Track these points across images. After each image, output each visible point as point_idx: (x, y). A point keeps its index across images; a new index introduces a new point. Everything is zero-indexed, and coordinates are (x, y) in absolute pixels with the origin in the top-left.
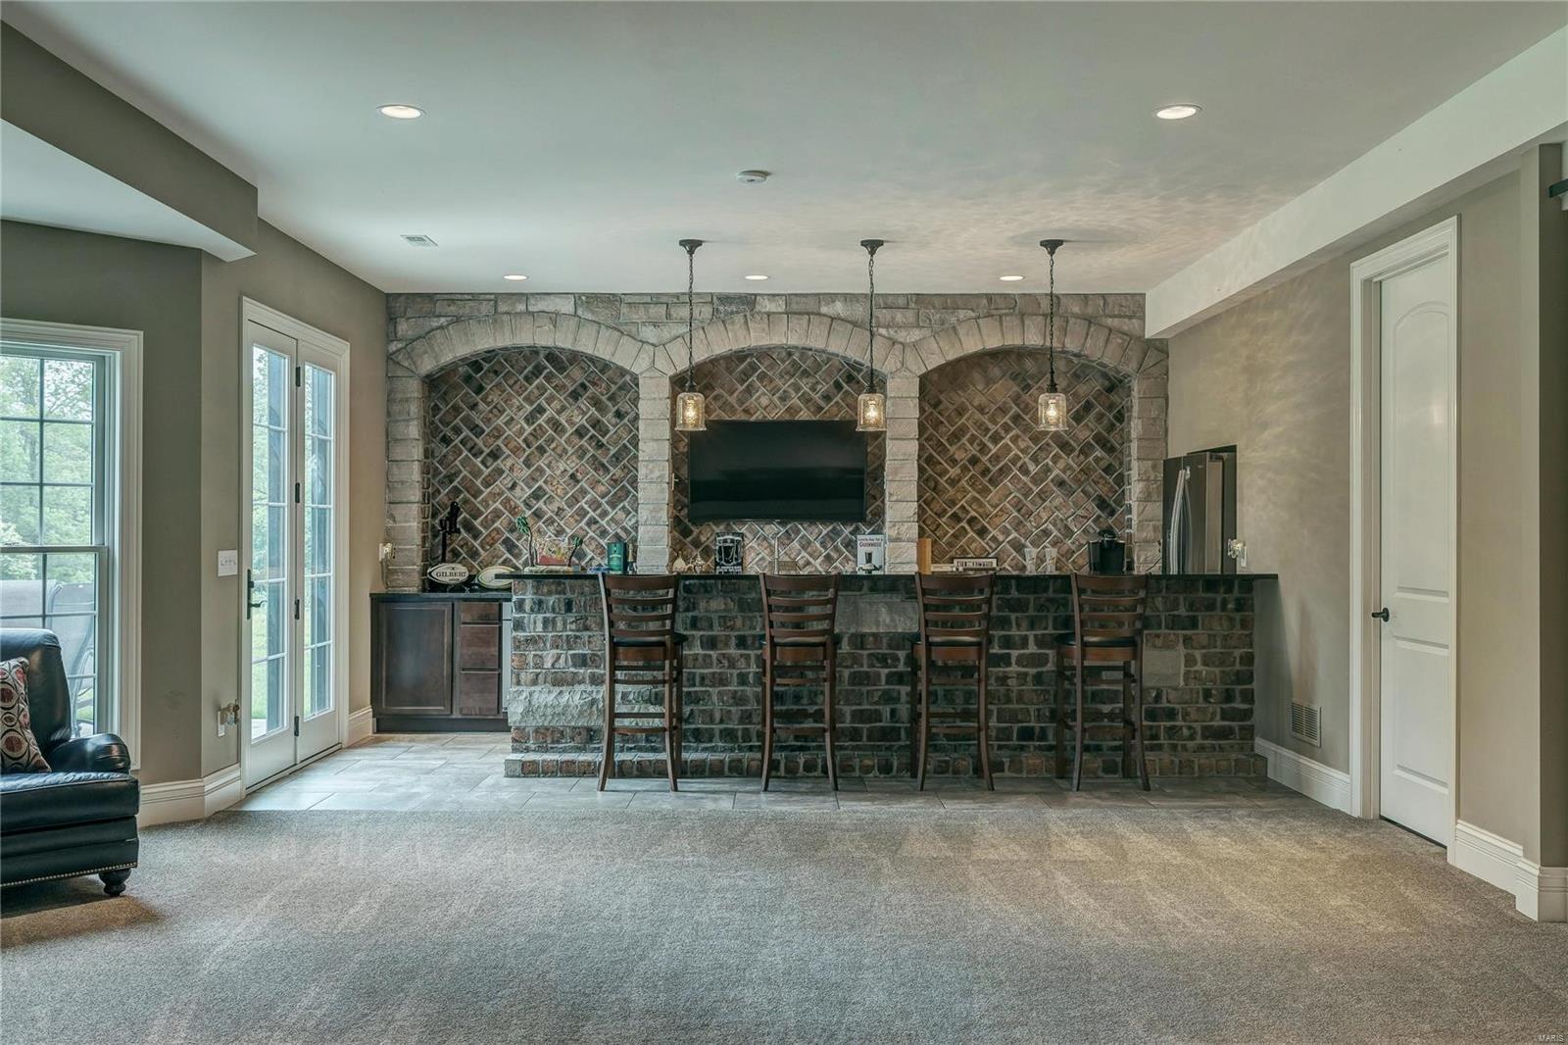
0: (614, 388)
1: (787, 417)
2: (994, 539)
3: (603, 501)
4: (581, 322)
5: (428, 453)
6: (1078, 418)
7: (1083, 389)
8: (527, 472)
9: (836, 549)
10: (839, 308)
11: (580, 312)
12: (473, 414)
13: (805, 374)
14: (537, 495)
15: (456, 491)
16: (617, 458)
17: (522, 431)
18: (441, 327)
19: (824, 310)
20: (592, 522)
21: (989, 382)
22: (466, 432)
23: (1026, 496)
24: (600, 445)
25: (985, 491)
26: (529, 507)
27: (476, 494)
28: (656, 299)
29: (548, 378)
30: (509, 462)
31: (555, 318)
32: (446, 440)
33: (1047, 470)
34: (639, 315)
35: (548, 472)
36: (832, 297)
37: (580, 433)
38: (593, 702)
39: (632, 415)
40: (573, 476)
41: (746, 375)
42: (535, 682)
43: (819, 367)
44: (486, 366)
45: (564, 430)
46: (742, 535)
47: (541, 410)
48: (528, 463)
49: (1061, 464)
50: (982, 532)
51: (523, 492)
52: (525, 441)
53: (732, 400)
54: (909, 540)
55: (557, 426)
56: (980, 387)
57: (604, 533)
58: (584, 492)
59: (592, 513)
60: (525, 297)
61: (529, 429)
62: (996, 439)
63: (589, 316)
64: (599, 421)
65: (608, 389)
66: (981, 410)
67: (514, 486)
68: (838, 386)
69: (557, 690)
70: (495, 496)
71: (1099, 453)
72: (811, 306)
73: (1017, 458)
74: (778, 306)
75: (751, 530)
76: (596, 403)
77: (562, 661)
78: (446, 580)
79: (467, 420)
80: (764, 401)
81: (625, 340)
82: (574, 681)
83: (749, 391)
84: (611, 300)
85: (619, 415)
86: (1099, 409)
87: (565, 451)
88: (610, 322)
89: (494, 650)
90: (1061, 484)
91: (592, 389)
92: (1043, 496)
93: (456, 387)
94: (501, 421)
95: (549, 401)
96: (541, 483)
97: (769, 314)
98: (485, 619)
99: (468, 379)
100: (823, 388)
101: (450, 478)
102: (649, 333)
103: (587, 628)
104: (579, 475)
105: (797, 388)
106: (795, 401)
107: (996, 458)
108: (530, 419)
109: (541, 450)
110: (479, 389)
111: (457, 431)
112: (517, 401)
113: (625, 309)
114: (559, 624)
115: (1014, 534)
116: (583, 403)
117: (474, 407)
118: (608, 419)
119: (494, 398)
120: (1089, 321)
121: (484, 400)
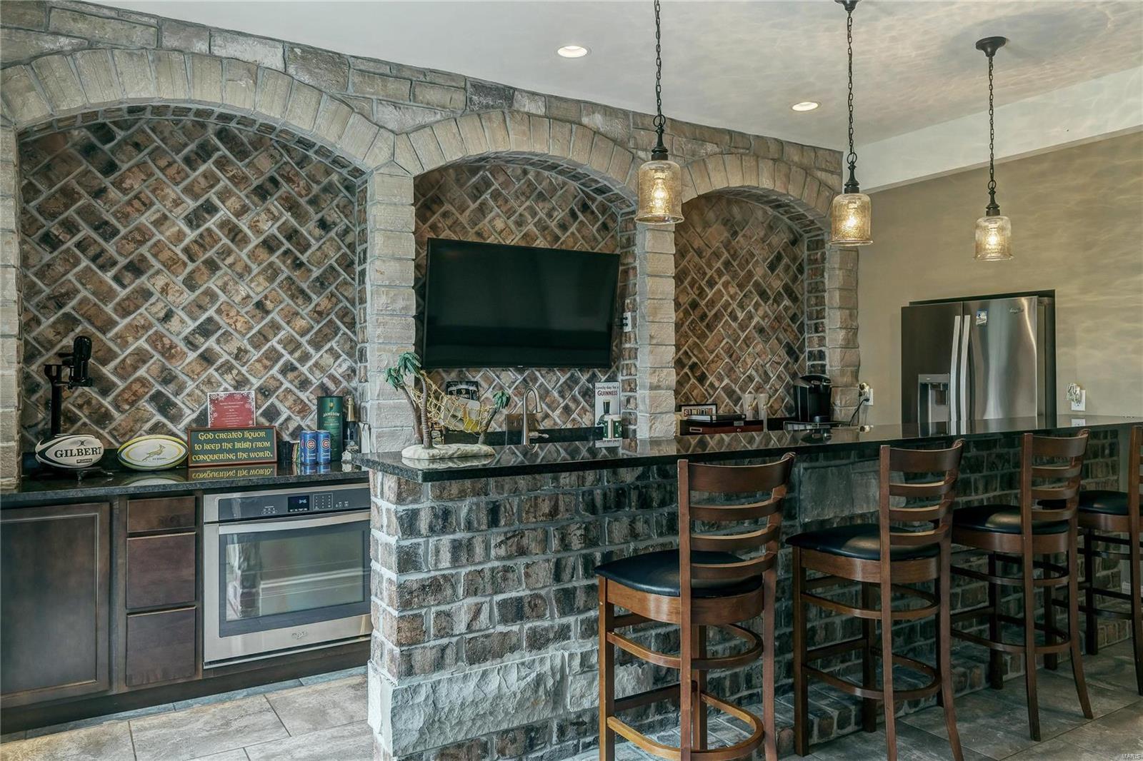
0: (316, 189)
1: (523, 244)
2: (712, 385)
3: (304, 340)
4: (294, 86)
5: (25, 259)
6: (772, 267)
7: (775, 240)
8: (188, 297)
9: (574, 399)
10: (597, 121)
11: (291, 70)
12: (99, 204)
13: (541, 197)
14: (206, 330)
15: (70, 321)
16: (321, 283)
17: (180, 236)
18: (59, 52)
19: (585, 120)
20: (288, 369)
21: (707, 225)
22: (85, 231)
23: (735, 341)
24: (298, 265)
25: (703, 337)
26: (193, 346)
27: (108, 325)
28: (397, 72)
29: (222, 164)
30: (160, 281)
31: (254, 71)
32: (49, 241)
33: (750, 317)
34: (373, 90)
35: (223, 297)
36: (593, 107)
37: (269, 245)
38: (539, 680)
39: (340, 228)
40: (259, 305)
41: (477, 192)
42: (439, 664)
43: (555, 190)
44: (120, 135)
45: (245, 240)
46: (476, 384)
47: (210, 209)
48: (190, 284)
49: (761, 312)
50: (702, 379)
51: (183, 326)
52: (186, 250)
53: (464, 219)
54: (668, 388)
55: (235, 234)
56: (699, 230)
57: (304, 384)
58: (275, 327)
59: (287, 357)
60: (209, 32)
61: (191, 235)
62: (711, 283)
63: (306, 78)
64: (296, 231)
65: (309, 189)
66: (699, 253)
67: (168, 316)
68: (573, 215)
69: (478, 669)
70: (137, 330)
71: (786, 302)
72: (572, 115)
73: (727, 305)
74: (537, 108)
75: (486, 378)
76: (292, 206)
77: (484, 616)
78: (72, 461)
79: (86, 212)
80: (499, 224)
81: (355, 119)
82: (506, 646)
83: (482, 210)
84: (335, 61)
85: (323, 225)
86: (786, 260)
87: (247, 269)
88: (334, 91)
89: (188, 573)
90: (761, 330)
91: (285, 187)
92: (747, 342)
93: (67, 159)
94: (146, 219)
95: (224, 196)
96: (211, 312)
97: (529, 115)
98: (172, 524)
99: (88, 150)
100: (559, 215)
101: (59, 301)
102: (389, 116)
103: (522, 552)
104: (269, 305)
105: (534, 214)
106: (531, 227)
107: (712, 303)
108: (194, 220)
109: (212, 266)
110: (110, 168)
111: (71, 228)
112: (173, 192)
113: (355, 78)
114: (479, 550)
115: (726, 381)
116: (274, 204)
117: (99, 193)
118: (309, 230)
119: (135, 183)
120: (807, 171)
121: (118, 185)
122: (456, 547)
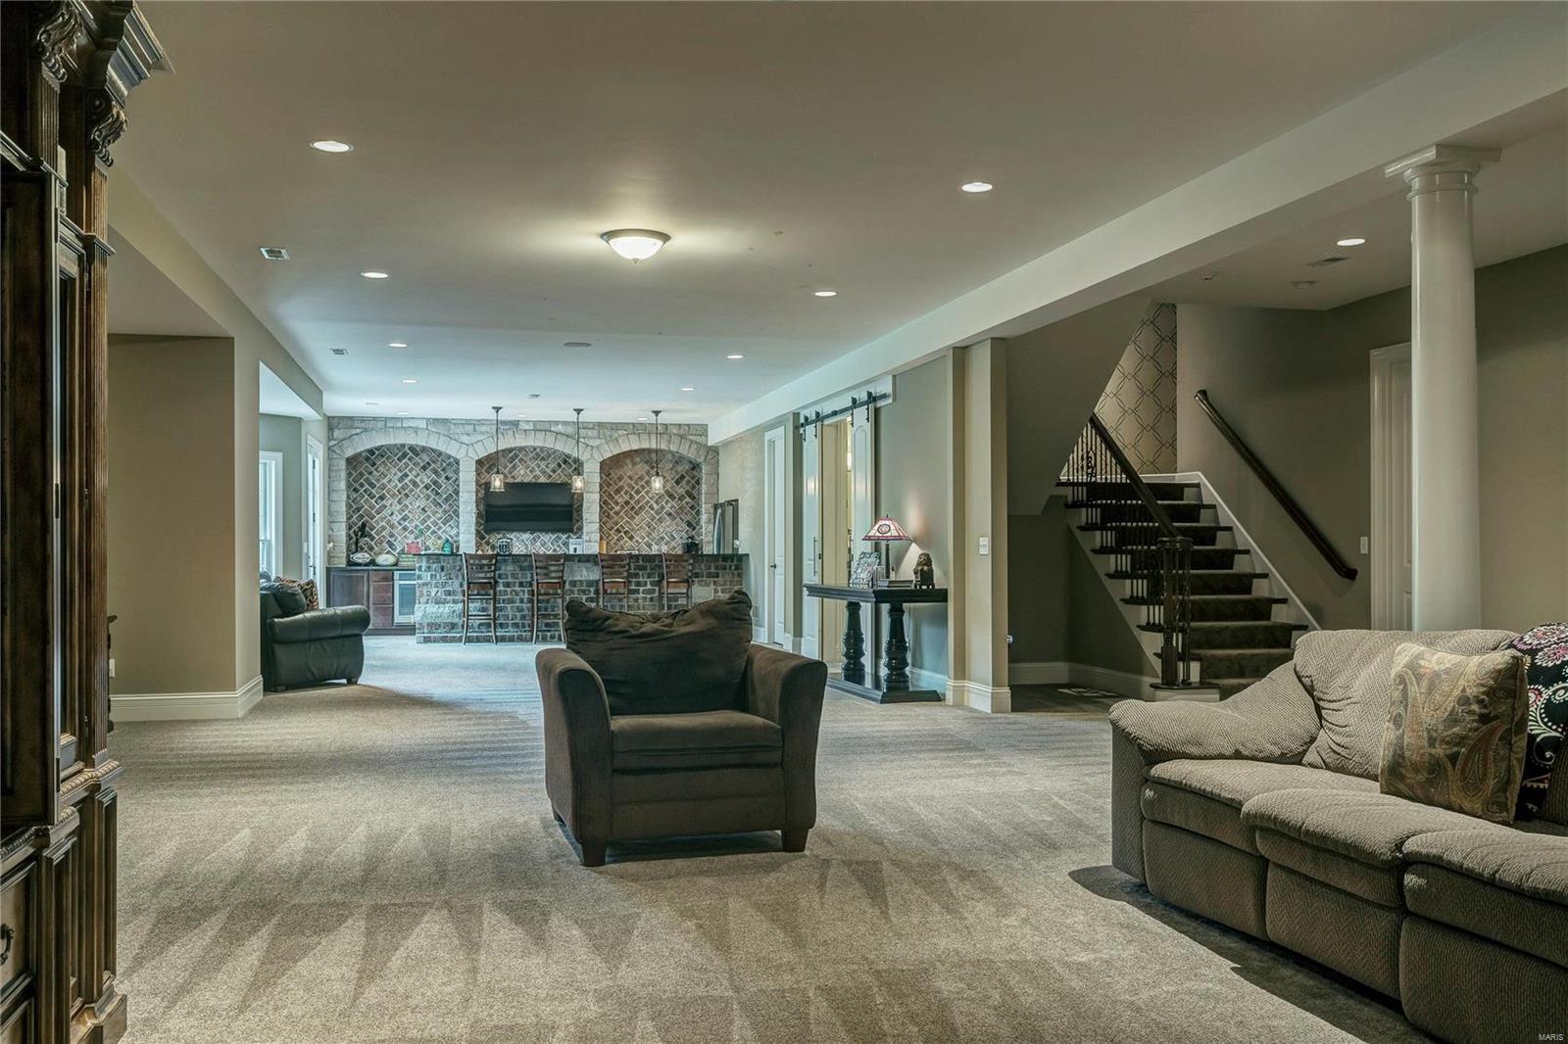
0: (444, 465)
1: (534, 481)
2: (637, 541)
3: (439, 522)
4: (430, 433)
5: (348, 497)
6: (678, 482)
7: (679, 468)
8: (399, 507)
9: (559, 546)
10: (560, 428)
11: (429, 427)
12: (370, 477)
13: (543, 459)
14: (404, 519)
15: (362, 516)
16: (447, 500)
17: (396, 486)
18: (357, 434)
19: (553, 429)
20: (434, 532)
21: (634, 464)
22: (367, 486)
23: (652, 520)
24: (437, 494)
25: (632, 518)
26: (400, 524)
27: (373, 518)
28: (468, 422)
29: (410, 459)
30: (390, 502)
31: (416, 430)
32: (356, 490)
33: (663, 508)
34: (459, 430)
35: (410, 507)
36: (557, 423)
37: (427, 487)
38: (454, 611)
39: (454, 478)
40: (423, 509)
41: (512, 460)
42: (427, 603)
43: (550, 456)
44: (377, 453)
45: (418, 486)
46: (511, 539)
47: (406, 475)
48: (399, 502)
49: (669, 505)
50: (631, 538)
51: (397, 518)
52: (398, 491)
53: (506, 471)
54: (596, 542)
55: (415, 484)
56: (630, 466)
57: (440, 538)
58: (429, 517)
59: (433, 528)
60: (401, 419)
61: (400, 485)
62: (638, 492)
63: (434, 430)
64: (437, 481)
65: (442, 464)
66: (630, 478)
67: (392, 514)
68: (559, 465)
69: (437, 606)
70: (382, 519)
71: (688, 499)
72: (547, 427)
73: (648, 502)
74: (530, 427)
75: (515, 536)
76: (435, 472)
77: (439, 594)
78: (360, 561)
79: (367, 480)
80: (522, 472)
81: (453, 442)
82: (445, 602)
83: (514, 467)
84: (445, 421)
85: (447, 478)
86: (687, 478)
87: (419, 496)
88: (446, 433)
89: (390, 595)
90: (670, 514)
91: (433, 465)
92: (661, 520)
93: (361, 463)
94: (385, 481)
95: (411, 471)
96: (406, 512)
97: (525, 431)
98: (385, 579)
99: (367, 459)
100: (552, 466)
101: (358, 510)
102: (465, 439)
103: (451, 579)
104: (426, 509)
105: (539, 466)
106: (538, 473)
107: (638, 502)
108: (401, 480)
109: (407, 496)
110: (374, 464)
111: (362, 485)
112: (393, 471)
113: (452, 426)
114: (438, 577)
115: (647, 539)
116: (428, 471)
117: (371, 473)
118: (442, 480)
119: (381, 469)
120: (682, 437)
121: (376, 470)
122: (432, 575)
